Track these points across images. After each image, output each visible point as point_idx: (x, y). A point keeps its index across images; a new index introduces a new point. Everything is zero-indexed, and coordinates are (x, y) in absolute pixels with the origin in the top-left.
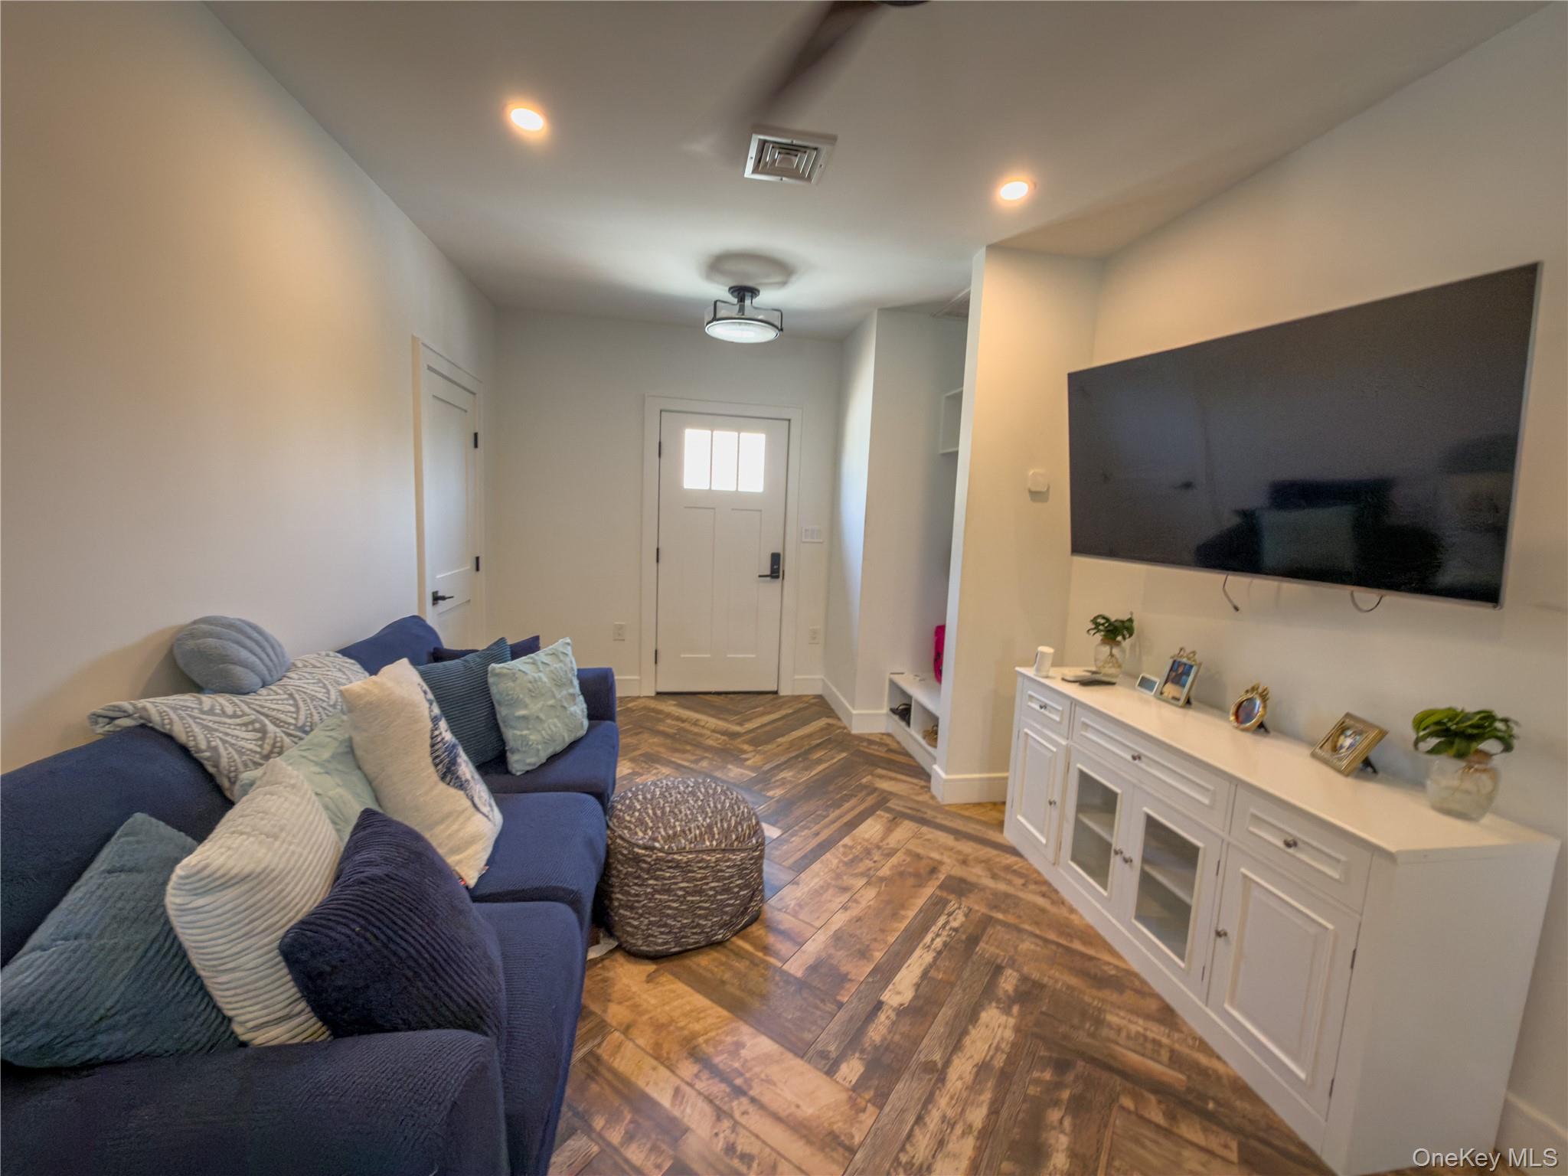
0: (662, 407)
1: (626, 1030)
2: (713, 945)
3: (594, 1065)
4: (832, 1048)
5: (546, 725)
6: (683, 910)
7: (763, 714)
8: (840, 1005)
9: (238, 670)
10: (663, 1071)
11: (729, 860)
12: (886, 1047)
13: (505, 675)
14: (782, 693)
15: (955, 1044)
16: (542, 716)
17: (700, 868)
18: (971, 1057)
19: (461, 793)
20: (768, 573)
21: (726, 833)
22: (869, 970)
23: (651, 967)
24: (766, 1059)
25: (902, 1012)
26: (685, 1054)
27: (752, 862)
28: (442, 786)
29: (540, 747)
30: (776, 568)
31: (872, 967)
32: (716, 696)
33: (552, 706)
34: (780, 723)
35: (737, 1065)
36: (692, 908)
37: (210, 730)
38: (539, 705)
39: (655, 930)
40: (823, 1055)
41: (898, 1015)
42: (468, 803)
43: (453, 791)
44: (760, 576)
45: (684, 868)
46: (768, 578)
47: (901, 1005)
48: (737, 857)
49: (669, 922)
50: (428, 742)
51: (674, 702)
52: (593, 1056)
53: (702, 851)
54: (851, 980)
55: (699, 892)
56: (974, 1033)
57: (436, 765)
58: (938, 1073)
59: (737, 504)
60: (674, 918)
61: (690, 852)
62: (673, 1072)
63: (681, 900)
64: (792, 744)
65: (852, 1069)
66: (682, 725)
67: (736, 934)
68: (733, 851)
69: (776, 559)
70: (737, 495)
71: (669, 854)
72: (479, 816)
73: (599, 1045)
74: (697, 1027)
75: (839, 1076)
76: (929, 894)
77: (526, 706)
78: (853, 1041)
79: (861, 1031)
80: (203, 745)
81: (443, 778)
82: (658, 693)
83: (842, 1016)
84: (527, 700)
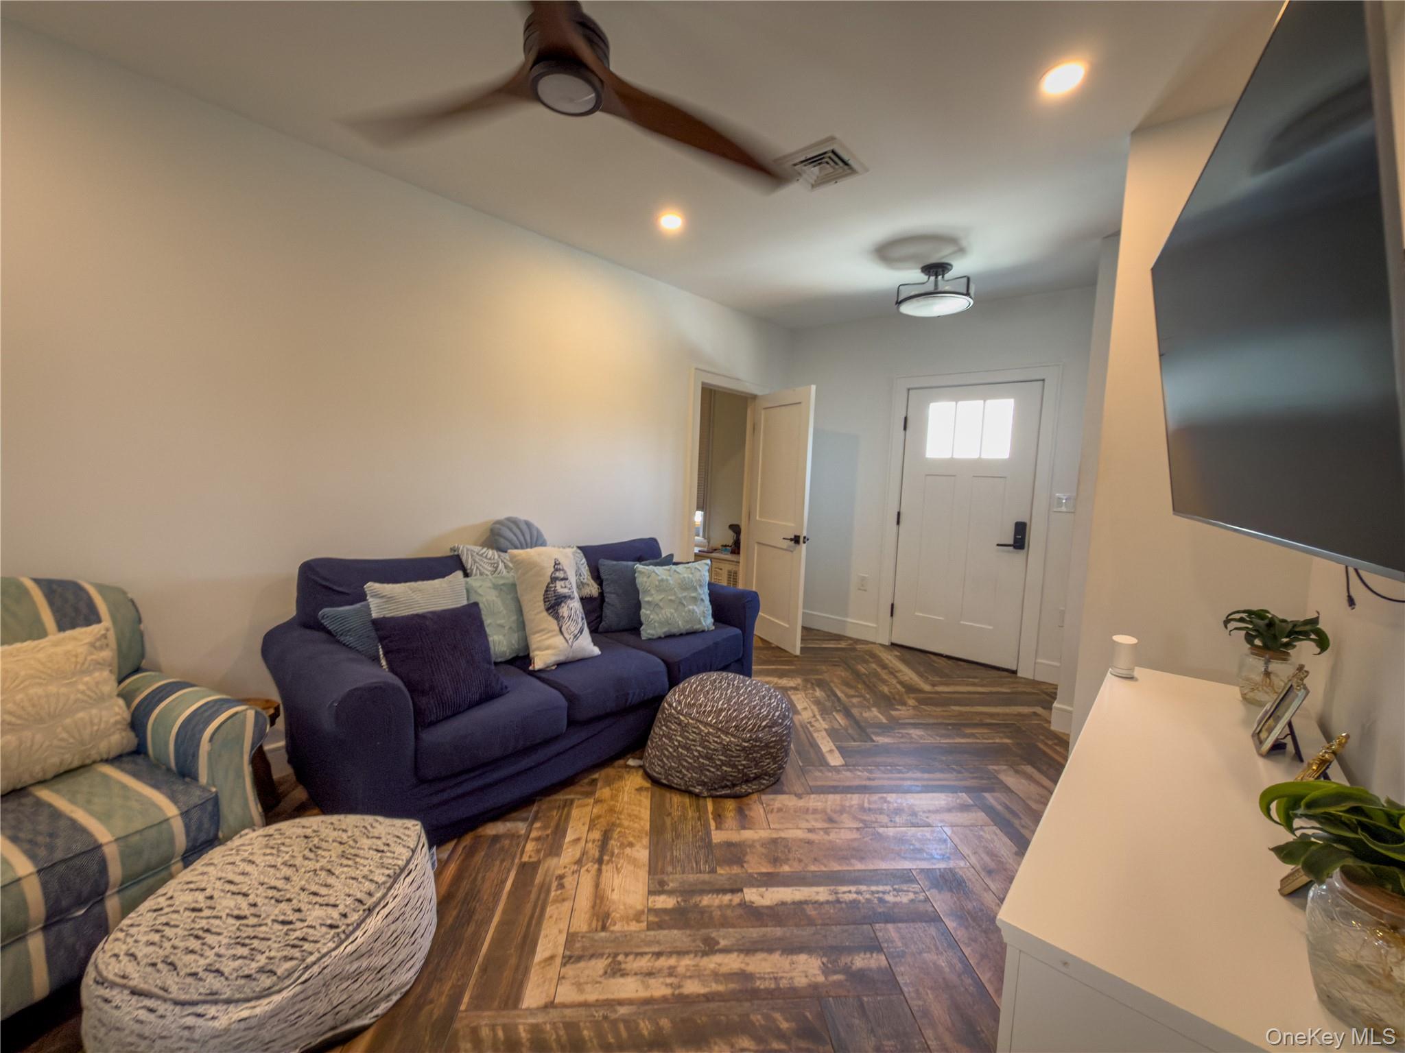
0: (908, 387)
1: (597, 802)
2: (687, 792)
3: (569, 804)
4: (671, 885)
5: (663, 611)
6: (674, 756)
7: (974, 684)
8: (713, 871)
9: (502, 540)
10: (586, 828)
11: (719, 737)
12: (702, 911)
13: (643, 573)
14: (1019, 674)
15: (749, 949)
16: (661, 604)
17: (694, 732)
18: (748, 964)
19: (556, 621)
20: (1011, 542)
21: (729, 719)
22: (764, 870)
23: (647, 784)
24: (634, 861)
25: (743, 904)
26: (604, 829)
27: (738, 748)
28: (545, 613)
29: (656, 625)
30: (1020, 538)
31: (770, 870)
32: (945, 659)
33: (671, 600)
34: (977, 696)
35: (616, 851)
36: (680, 758)
37: (475, 562)
38: (661, 597)
39: (656, 761)
40: (662, 883)
41: (739, 905)
42: (557, 629)
43: (550, 618)
44: (998, 545)
45: (684, 727)
46: (1011, 548)
47: (753, 903)
48: (727, 739)
49: (664, 759)
50: (545, 588)
51: (898, 654)
52: (572, 801)
53: (701, 722)
54: (743, 867)
55: (688, 749)
56: (776, 957)
57: (545, 602)
58: (710, 948)
59: (980, 471)
60: (668, 758)
61: (692, 719)
62: (588, 831)
63: (676, 749)
64: (961, 714)
65: (665, 902)
66: (879, 670)
67: (713, 797)
68: (727, 734)
69: (1021, 530)
70: (979, 463)
71: (678, 713)
72: (561, 637)
73: (579, 799)
74: (626, 823)
75: (652, 899)
76: (905, 867)
77: (652, 595)
78: (687, 892)
79: (703, 892)
80: (469, 567)
81: (547, 610)
82: (893, 644)
83: (706, 877)
84: (653, 591)
